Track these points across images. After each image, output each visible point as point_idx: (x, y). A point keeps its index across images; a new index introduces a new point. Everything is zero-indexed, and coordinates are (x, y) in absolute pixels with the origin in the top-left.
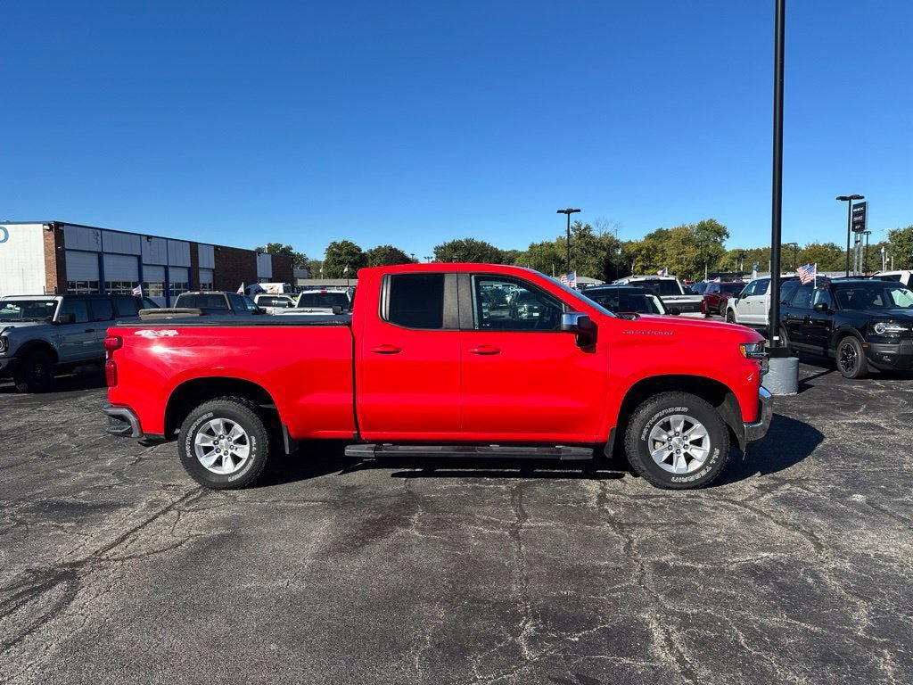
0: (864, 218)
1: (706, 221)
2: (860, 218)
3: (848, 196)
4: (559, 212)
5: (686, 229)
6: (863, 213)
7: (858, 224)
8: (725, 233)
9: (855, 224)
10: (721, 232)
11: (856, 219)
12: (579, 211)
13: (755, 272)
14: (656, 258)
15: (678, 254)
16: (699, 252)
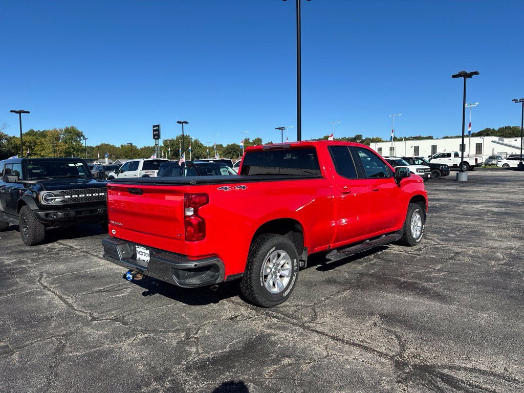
0: (159, 132)
1: (70, 127)
2: (157, 133)
3: (182, 121)
4: (12, 111)
5: (57, 131)
6: (158, 130)
7: (157, 136)
8: (82, 135)
9: (154, 135)
10: (79, 135)
11: (155, 133)
12: (28, 112)
13: (107, 159)
14: (36, 149)
15: (53, 146)
16: (67, 146)
